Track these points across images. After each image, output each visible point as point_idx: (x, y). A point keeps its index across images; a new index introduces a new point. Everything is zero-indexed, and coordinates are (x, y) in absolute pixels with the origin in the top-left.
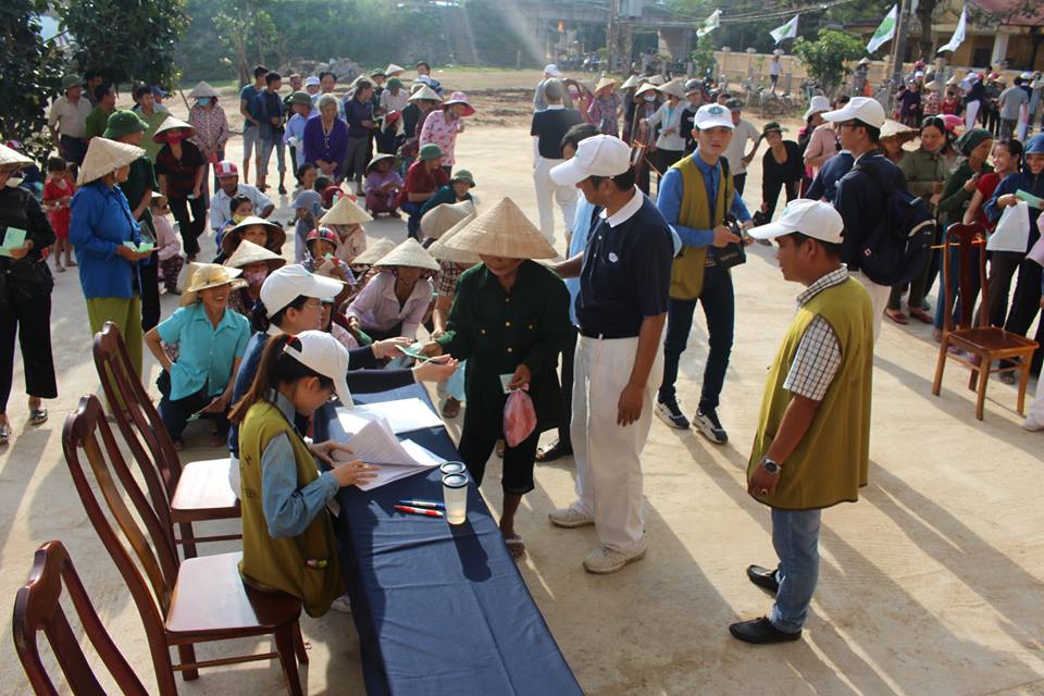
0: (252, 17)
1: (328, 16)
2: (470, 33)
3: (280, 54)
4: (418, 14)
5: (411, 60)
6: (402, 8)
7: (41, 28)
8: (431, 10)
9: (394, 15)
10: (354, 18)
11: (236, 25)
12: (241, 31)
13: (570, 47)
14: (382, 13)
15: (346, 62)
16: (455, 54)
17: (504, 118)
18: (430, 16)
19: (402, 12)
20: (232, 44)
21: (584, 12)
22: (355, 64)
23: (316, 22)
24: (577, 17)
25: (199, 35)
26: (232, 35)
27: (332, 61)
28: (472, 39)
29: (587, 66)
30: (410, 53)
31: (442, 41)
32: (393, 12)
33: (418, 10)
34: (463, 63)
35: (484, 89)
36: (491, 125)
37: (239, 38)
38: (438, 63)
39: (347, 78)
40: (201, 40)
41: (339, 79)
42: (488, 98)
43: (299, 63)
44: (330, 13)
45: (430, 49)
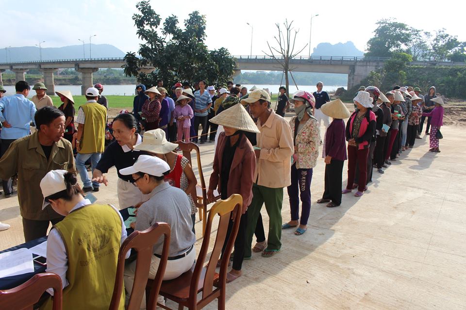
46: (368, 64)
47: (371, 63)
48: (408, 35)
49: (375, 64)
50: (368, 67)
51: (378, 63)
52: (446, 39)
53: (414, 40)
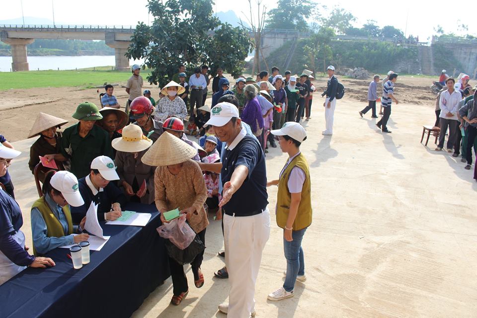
1: (363, 49)
2: (432, 59)
3: (337, 65)
4: (406, 49)
8: (414, 48)
9: (395, 49)
10: (375, 50)
11: (312, 51)
12: (314, 53)
14: (389, 48)
15: (362, 69)
16: (422, 69)
18: (412, 50)
19: (399, 48)
20: (309, 59)
22: (366, 71)
23: (357, 51)
26: (309, 55)
27: (356, 69)
28: (432, 62)
30: (400, 67)
31: (416, 62)
33: (407, 48)
34: (425, 73)
36: (412, 103)
37: (312, 57)
39: (361, 77)
41: (357, 77)
43: (344, 69)
44: (364, 47)
45: (410, 66)
46: (276, 36)
47: (279, 36)
48: (309, 8)
49: (283, 36)
50: (277, 39)
51: (286, 35)
52: (342, 13)
53: (313, 13)
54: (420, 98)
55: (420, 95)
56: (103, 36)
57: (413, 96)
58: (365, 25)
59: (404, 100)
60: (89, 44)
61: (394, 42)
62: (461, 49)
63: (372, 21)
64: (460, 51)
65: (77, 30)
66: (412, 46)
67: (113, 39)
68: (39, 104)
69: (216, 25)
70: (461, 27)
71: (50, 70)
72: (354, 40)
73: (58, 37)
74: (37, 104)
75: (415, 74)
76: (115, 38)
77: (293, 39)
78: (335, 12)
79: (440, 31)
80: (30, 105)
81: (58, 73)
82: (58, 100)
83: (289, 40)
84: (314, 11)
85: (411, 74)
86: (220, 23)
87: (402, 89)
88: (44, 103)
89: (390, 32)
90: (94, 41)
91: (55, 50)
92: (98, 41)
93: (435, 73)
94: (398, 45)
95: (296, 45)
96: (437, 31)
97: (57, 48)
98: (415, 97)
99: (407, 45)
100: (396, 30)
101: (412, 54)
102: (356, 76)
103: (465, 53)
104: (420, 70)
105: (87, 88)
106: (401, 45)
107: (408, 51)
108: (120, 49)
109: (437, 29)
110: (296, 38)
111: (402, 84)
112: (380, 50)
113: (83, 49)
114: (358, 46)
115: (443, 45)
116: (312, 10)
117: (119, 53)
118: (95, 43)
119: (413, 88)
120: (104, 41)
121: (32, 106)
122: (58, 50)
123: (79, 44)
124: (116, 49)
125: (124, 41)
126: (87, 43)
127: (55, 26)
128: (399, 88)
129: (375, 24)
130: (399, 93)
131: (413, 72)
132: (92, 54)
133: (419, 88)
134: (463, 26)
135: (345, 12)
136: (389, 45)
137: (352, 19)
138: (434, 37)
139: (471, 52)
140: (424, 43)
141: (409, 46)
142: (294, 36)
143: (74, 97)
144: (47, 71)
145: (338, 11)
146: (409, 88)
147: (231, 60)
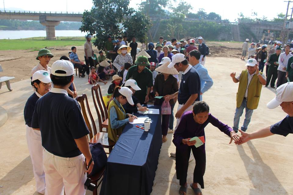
0: (176, 25)
1: (199, 26)
2: (239, 32)
3: (185, 35)
4: (224, 26)
5: (221, 39)
6: (220, 24)
7: (119, 26)
8: (228, 25)
9: (217, 26)
10: (206, 27)
11: (172, 27)
12: (173, 29)
13: (271, 37)
14: (214, 26)
16: (233, 38)
17: (239, 56)
18: (228, 27)
19: (220, 26)
20: (170, 32)
21: (275, 27)
23: (195, 27)
24: (273, 29)
25: (165, 30)
26: (171, 29)
28: (239, 34)
29: (270, 43)
30: (221, 37)
31: (230, 34)
32: (217, 25)
33: (224, 25)
34: (235, 40)
35: (238, 48)
37: (172, 31)
38: (228, 40)
40: (165, 31)
42: (238, 50)
44: (199, 25)
45: (226, 36)
51: (153, 18)
52: (185, 5)
53: (168, 4)
54: (238, 54)
55: (237, 53)
56: (38, 18)
57: (233, 53)
58: (198, 12)
59: (230, 56)
60: (25, 23)
61: (217, 22)
62: (255, 27)
63: (202, 9)
64: (254, 28)
65: (20, 14)
66: (227, 25)
67: (44, 20)
68: (9, 60)
69: (132, 12)
70: (253, 14)
71: (4, 39)
72: (193, 21)
73: (8, 18)
74: (7, 60)
75: (229, 41)
76: (46, 19)
77: (157, 21)
78: (181, 4)
79: (241, 15)
80: (3, 61)
81: (9, 41)
82: (20, 58)
83: (155, 20)
84: (168, 3)
85: (227, 41)
86: (134, 11)
87: (226, 49)
88: (11, 60)
89: (213, 16)
90: (28, 21)
91: (2, 26)
92: (31, 21)
93: (241, 40)
94: (219, 24)
95: (159, 24)
96: (240, 15)
97: (3, 25)
98: (235, 54)
99: (224, 24)
100: (217, 15)
101: (227, 29)
102: (197, 42)
103: (257, 29)
104: (232, 38)
105: (35, 50)
106: (221, 24)
107: (225, 27)
108: (49, 26)
109: (240, 14)
110: (159, 19)
111: (225, 47)
112: (208, 27)
113: (21, 26)
114: (196, 24)
115: (245, 24)
116: (167, 2)
117: (49, 29)
118: (29, 22)
119: (232, 49)
120: (39, 21)
121: (5, 62)
122: (4, 26)
123: (18, 23)
124: (46, 26)
125: (52, 21)
126: (23, 22)
127: (5, 11)
128: (224, 49)
129: (204, 11)
130: (225, 52)
131: (229, 40)
132: (27, 29)
133: (235, 49)
134: (255, 13)
135: (187, 4)
136: (214, 24)
137: (190, 8)
138: (239, 19)
139: (260, 29)
140: (233, 23)
141: (225, 25)
142: (157, 18)
143: (29, 56)
144: (3, 40)
145: (183, 3)
146: (229, 49)
147: (143, 33)
